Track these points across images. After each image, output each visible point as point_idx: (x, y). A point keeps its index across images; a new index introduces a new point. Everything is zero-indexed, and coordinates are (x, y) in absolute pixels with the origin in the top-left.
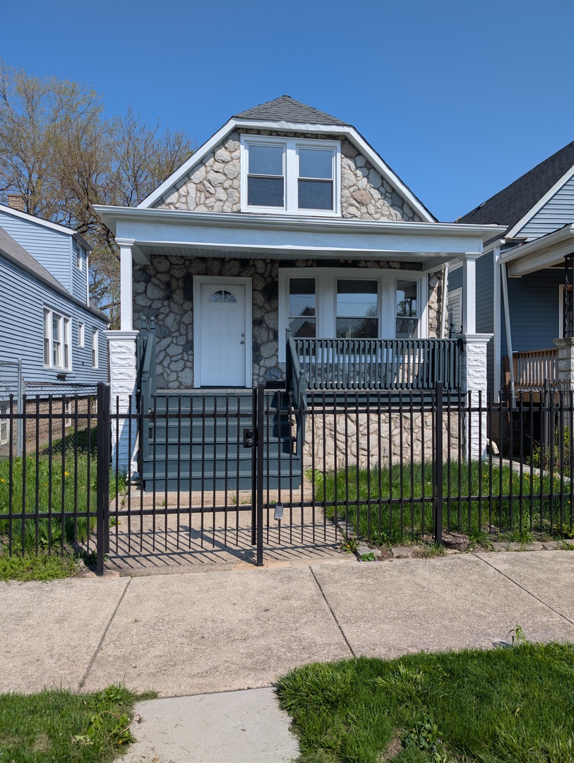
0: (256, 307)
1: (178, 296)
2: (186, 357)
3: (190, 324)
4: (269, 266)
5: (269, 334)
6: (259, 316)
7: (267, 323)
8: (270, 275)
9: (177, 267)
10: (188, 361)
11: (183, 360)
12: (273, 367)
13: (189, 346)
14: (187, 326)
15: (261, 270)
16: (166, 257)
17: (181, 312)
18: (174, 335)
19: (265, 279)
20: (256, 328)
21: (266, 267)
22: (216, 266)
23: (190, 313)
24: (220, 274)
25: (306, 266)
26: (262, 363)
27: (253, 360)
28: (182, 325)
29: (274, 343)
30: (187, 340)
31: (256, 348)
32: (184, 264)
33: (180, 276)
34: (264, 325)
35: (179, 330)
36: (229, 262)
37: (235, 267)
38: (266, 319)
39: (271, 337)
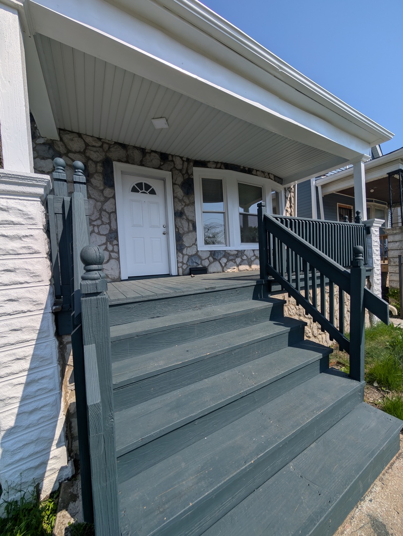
0: (176, 200)
1: (98, 181)
2: (110, 248)
3: (112, 212)
4: (186, 164)
5: (189, 225)
6: (180, 208)
7: (187, 215)
8: (187, 172)
9: (95, 149)
10: (113, 251)
11: (108, 251)
12: (194, 255)
13: (113, 235)
14: (110, 214)
15: (179, 167)
16: (80, 135)
17: (102, 199)
18: (95, 223)
19: (183, 175)
20: (178, 220)
21: (183, 164)
22: (137, 155)
23: (112, 200)
24: (142, 164)
25: (216, 168)
26: (185, 251)
27: (177, 249)
28: (104, 213)
29: (194, 233)
30: (111, 230)
31: (179, 238)
32: (101, 147)
33: (99, 160)
34: (185, 217)
35: (100, 218)
36: (150, 153)
37: (156, 160)
38: (186, 211)
39: (191, 228)
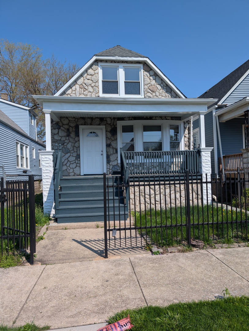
0: (107, 139)
1: (73, 135)
2: (77, 162)
3: (78, 147)
4: (113, 120)
5: (113, 151)
6: (109, 143)
7: (113, 145)
8: (113, 124)
9: (72, 122)
10: (78, 163)
11: (76, 163)
12: (116, 165)
13: (78, 157)
14: (77, 148)
15: (109, 122)
16: (67, 118)
17: (74, 142)
18: (71, 152)
19: (111, 126)
20: (108, 148)
21: (111, 121)
22: (89, 121)
23: (78, 142)
24: (91, 124)
25: (129, 120)
26: (111, 163)
27: (107, 162)
28: (75, 148)
29: (116, 154)
30: (77, 154)
31: (108, 157)
32: (75, 120)
33: (74, 126)
34: (111, 147)
35: (73, 150)
36: (95, 119)
37: (98, 121)
38: (112, 144)
39: (115, 152)
